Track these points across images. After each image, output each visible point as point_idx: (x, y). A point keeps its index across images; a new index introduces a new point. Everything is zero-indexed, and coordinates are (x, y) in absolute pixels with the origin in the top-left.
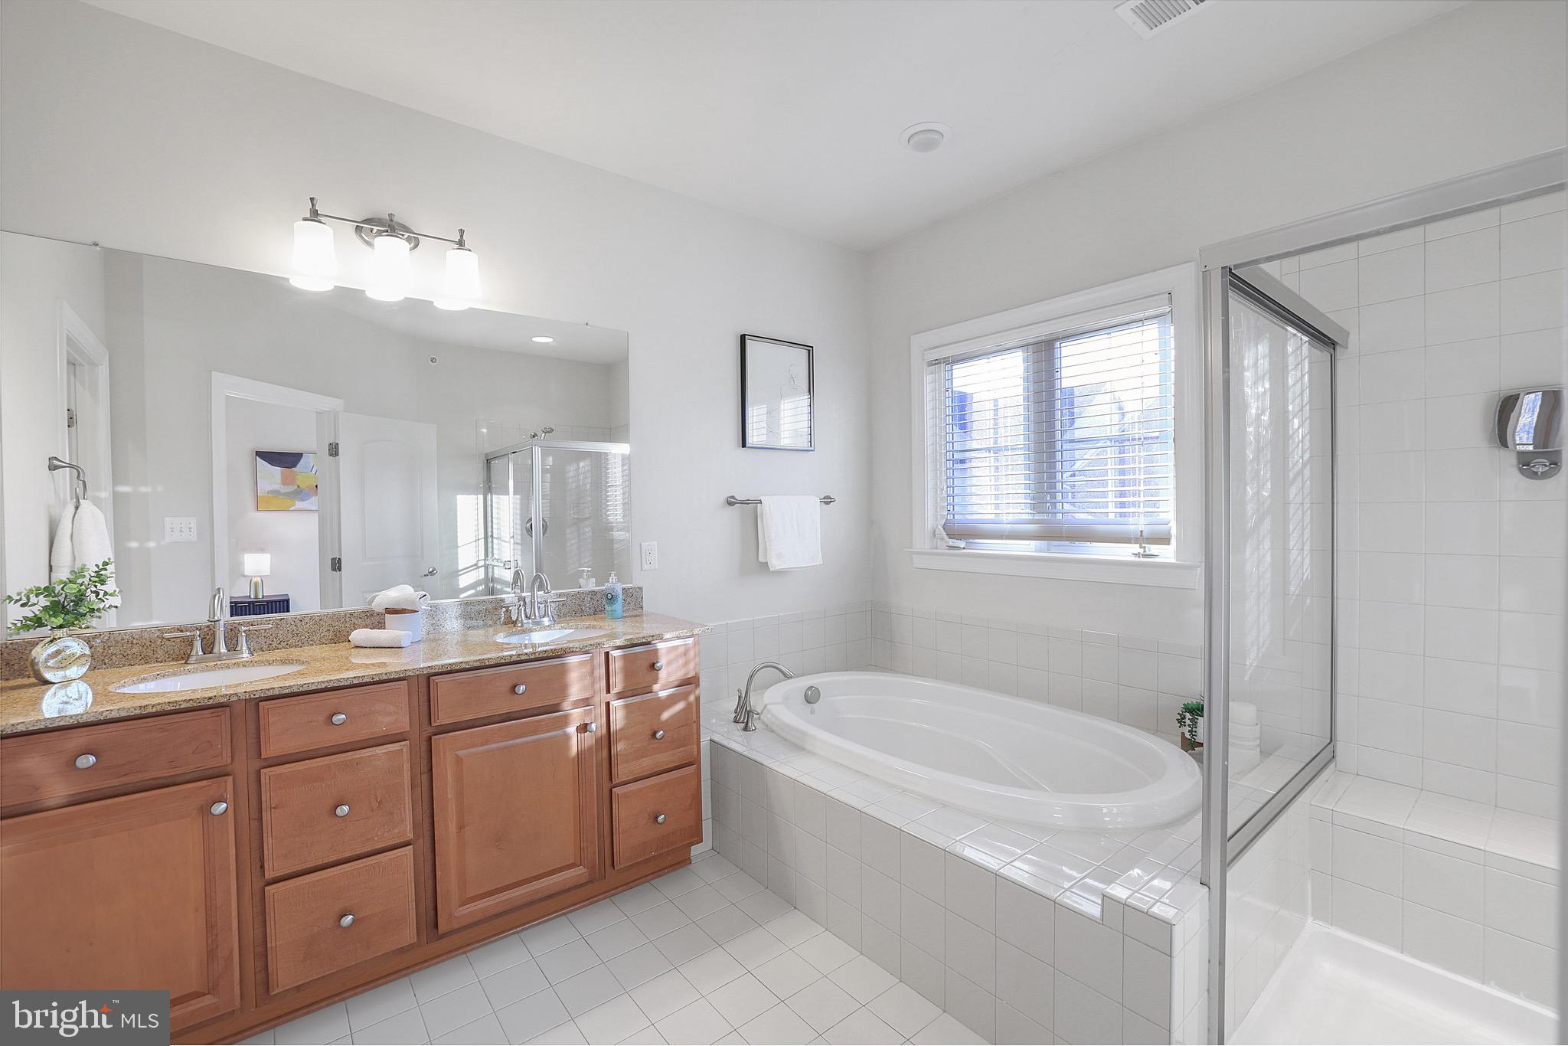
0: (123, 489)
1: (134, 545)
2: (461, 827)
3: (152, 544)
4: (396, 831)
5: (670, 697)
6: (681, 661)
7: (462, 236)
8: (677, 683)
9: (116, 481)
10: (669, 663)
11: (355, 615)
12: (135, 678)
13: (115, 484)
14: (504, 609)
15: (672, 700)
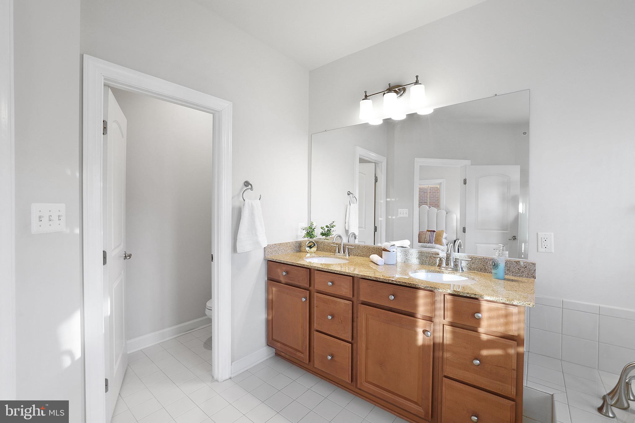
0: (388, 200)
1: (390, 217)
2: (367, 348)
3: (394, 217)
4: (346, 335)
5: (488, 341)
6: (502, 320)
7: (417, 79)
8: (499, 335)
9: (387, 196)
10: (490, 318)
11: (380, 249)
12: (318, 256)
13: (387, 198)
14: (439, 259)
15: (489, 344)
